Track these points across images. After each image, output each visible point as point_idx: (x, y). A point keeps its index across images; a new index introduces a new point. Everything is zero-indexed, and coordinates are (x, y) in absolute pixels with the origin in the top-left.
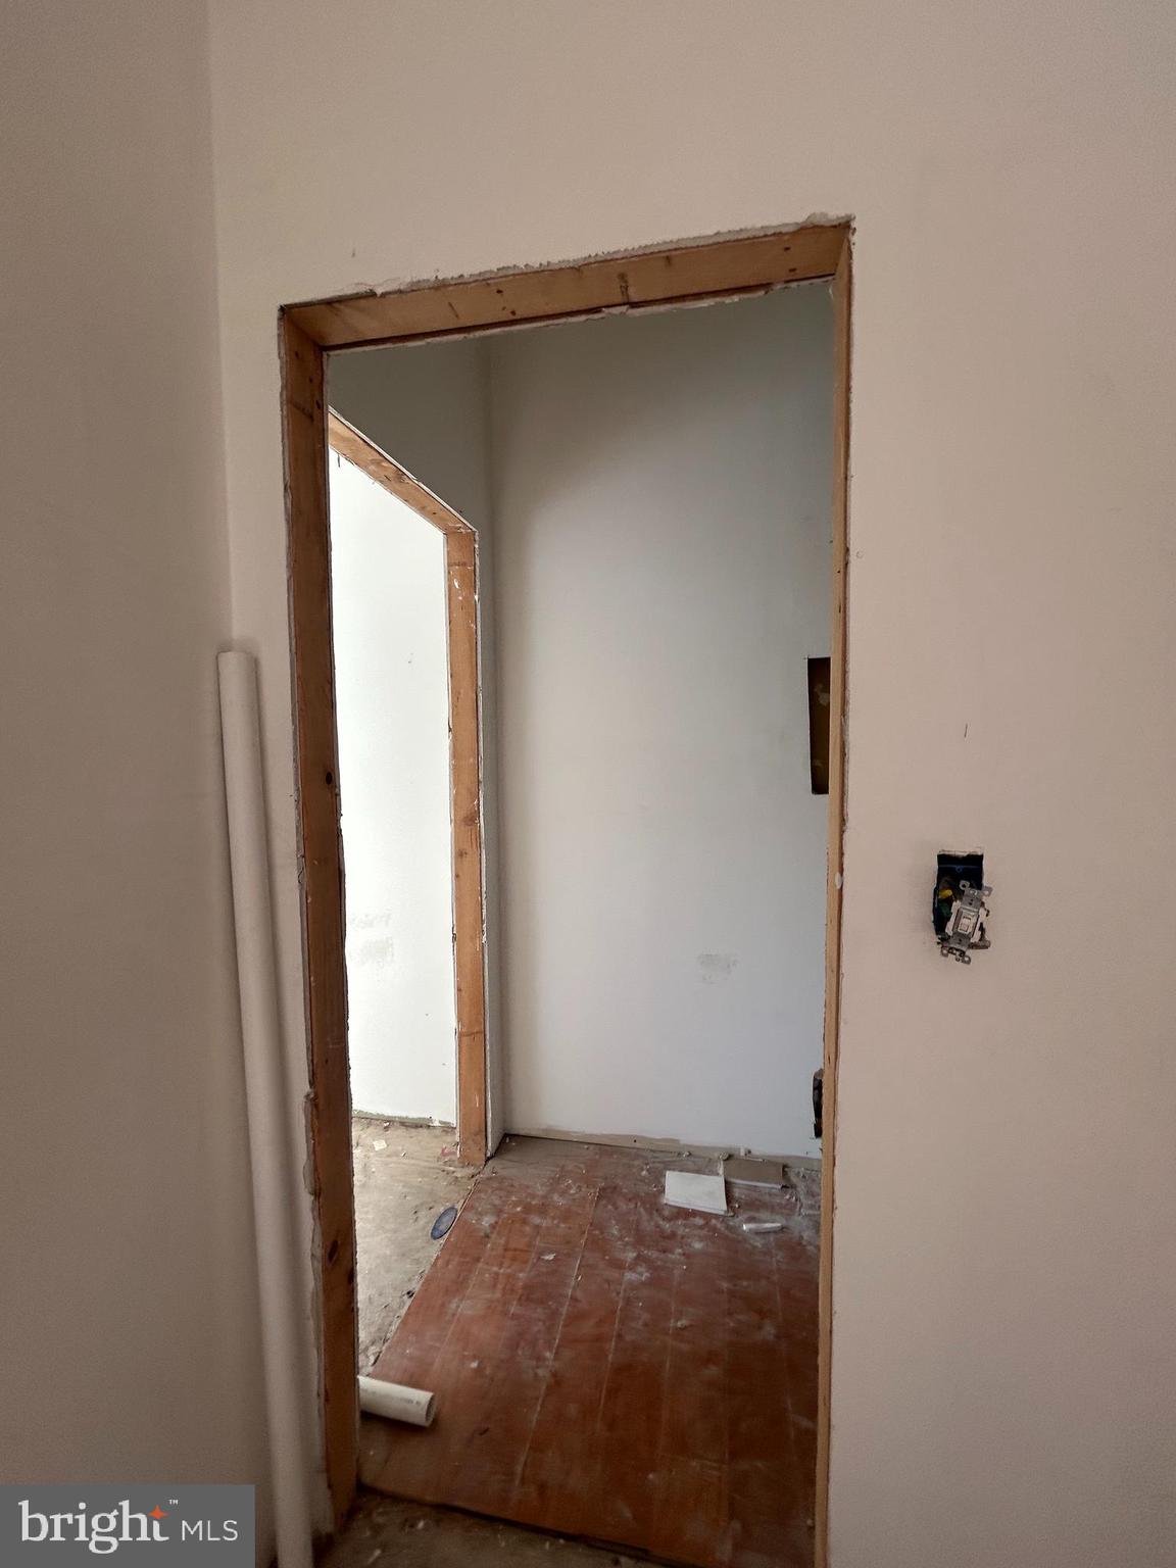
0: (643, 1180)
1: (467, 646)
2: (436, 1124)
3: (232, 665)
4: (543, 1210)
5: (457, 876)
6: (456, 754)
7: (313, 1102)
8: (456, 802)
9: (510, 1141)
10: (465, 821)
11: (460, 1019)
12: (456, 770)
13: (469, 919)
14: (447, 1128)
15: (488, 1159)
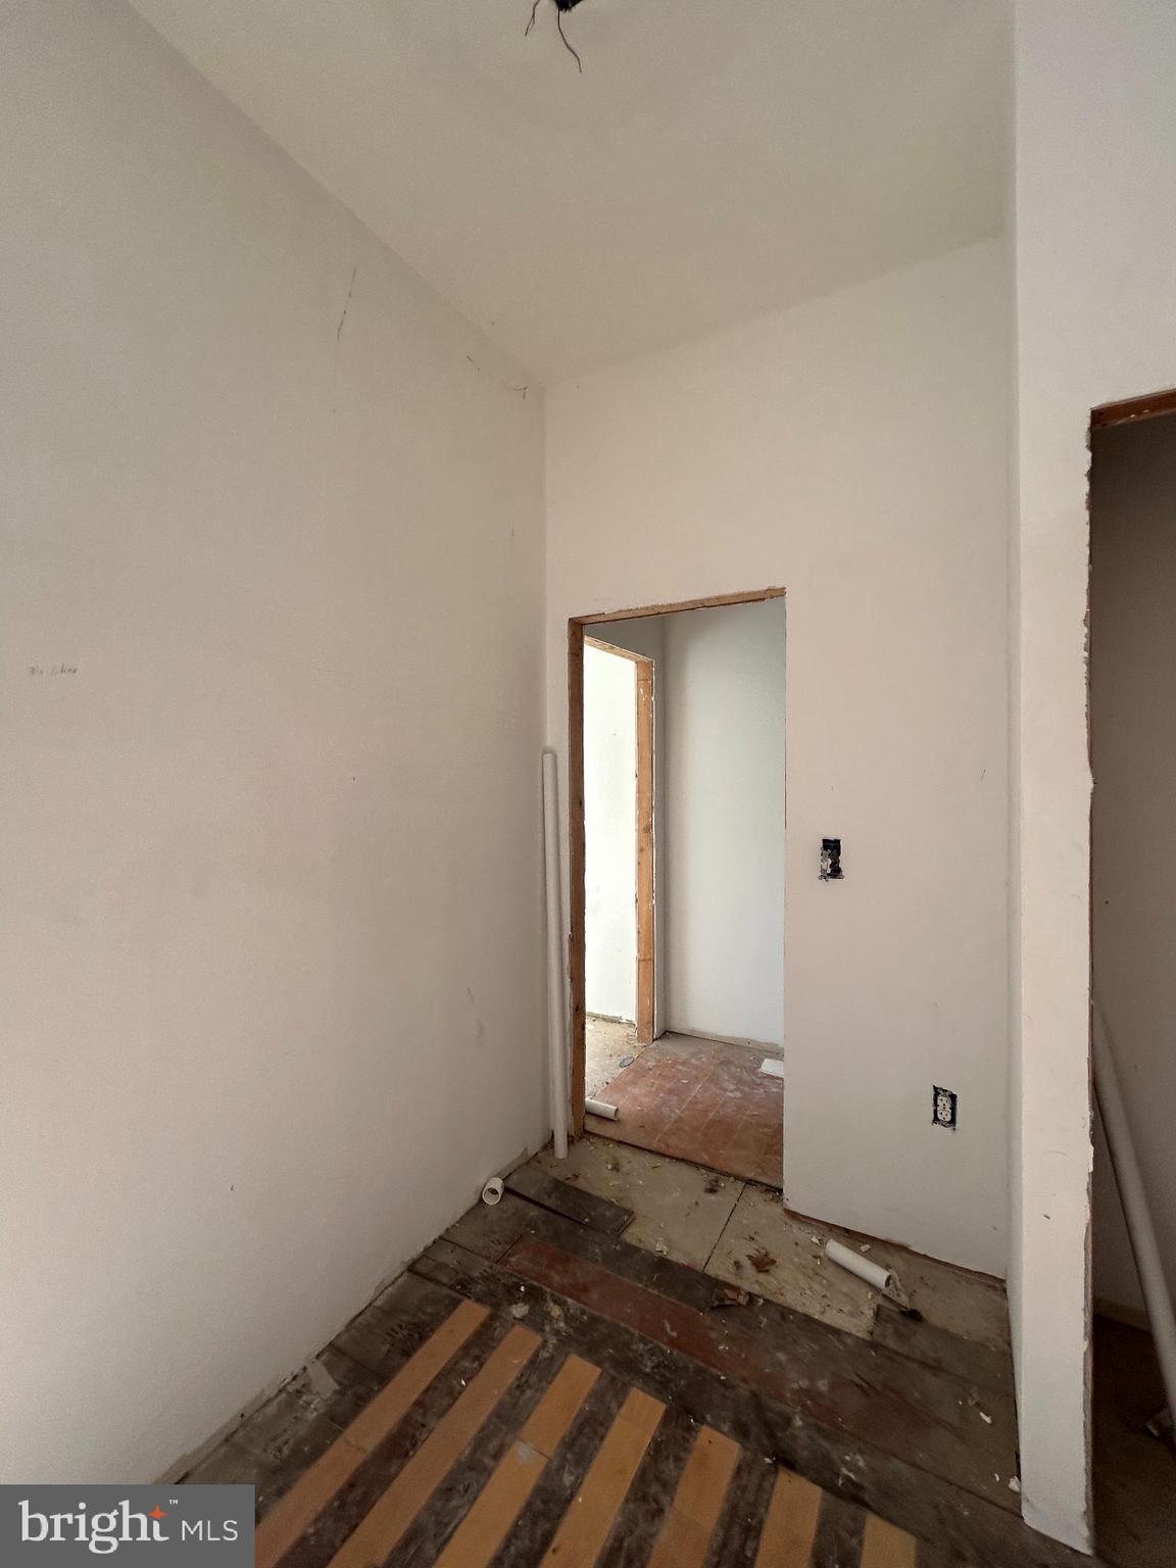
0: (750, 1061)
1: (647, 727)
2: (624, 1021)
3: (548, 758)
4: (684, 1063)
5: (639, 863)
6: (639, 791)
7: (572, 939)
8: (639, 819)
9: (667, 1034)
10: (645, 830)
11: (639, 951)
12: (639, 800)
13: (646, 890)
14: (630, 1024)
15: (654, 1040)
